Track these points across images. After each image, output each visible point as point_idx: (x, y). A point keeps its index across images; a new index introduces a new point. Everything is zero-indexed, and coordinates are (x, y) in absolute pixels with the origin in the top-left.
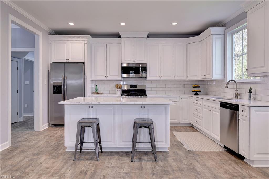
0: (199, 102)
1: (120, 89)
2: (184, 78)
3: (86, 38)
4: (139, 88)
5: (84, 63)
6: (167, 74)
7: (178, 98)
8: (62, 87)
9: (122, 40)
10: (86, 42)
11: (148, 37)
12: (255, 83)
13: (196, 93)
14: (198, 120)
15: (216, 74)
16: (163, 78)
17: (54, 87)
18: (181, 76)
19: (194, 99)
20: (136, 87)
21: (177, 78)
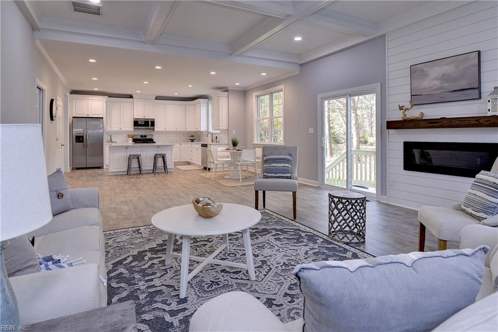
0: (193, 146)
1: (131, 139)
2: (183, 130)
3: (105, 98)
4: (148, 137)
5: (103, 118)
6: (171, 127)
7: (179, 144)
8: (85, 137)
9: (135, 100)
10: (105, 101)
11: (156, 99)
12: (219, 134)
13: (192, 141)
14: (192, 157)
15: (203, 128)
16: (168, 129)
17: (76, 137)
18: (181, 128)
19: (190, 144)
20: (145, 136)
21: (178, 130)
